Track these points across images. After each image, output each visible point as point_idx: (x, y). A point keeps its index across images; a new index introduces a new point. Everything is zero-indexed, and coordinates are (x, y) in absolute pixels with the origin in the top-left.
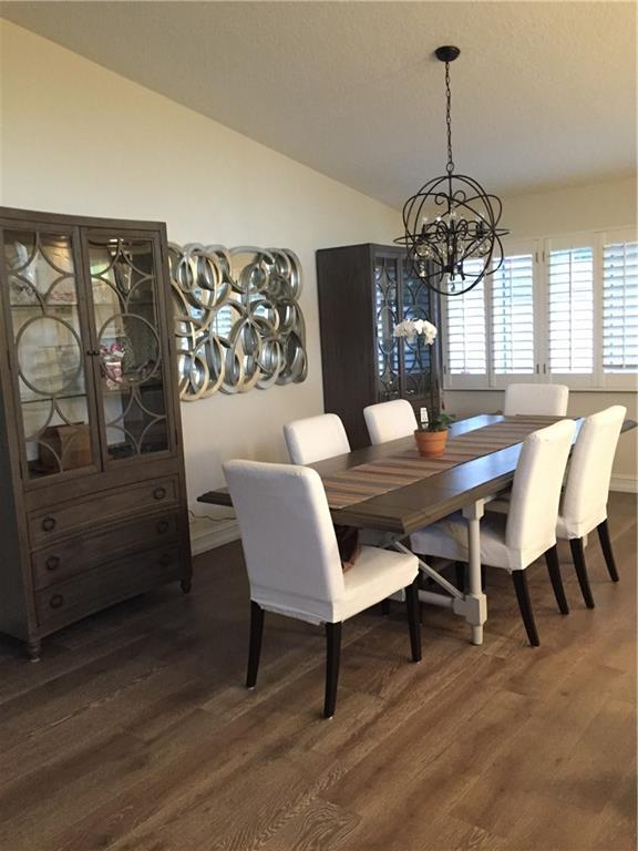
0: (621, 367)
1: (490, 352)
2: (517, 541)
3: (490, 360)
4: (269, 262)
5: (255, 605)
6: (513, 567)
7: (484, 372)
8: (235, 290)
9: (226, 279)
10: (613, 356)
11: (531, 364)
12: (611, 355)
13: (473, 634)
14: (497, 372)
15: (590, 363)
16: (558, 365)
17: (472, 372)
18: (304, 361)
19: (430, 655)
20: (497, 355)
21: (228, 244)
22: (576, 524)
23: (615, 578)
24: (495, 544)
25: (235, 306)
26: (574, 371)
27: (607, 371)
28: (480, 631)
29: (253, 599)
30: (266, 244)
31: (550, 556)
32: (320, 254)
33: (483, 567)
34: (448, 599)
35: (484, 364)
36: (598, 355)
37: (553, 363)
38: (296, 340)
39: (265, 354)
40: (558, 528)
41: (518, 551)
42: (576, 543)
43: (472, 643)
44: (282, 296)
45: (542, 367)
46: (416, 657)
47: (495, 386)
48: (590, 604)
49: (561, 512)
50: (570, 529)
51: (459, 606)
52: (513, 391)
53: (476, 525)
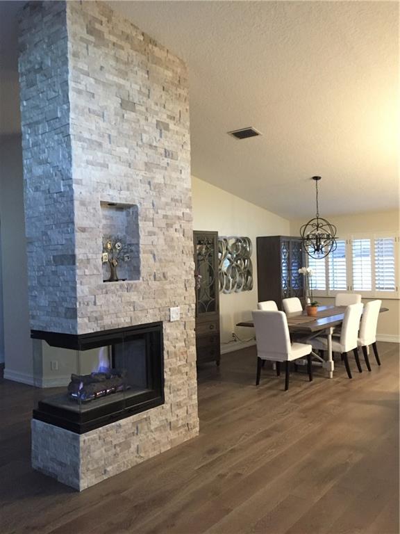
0: (383, 288)
1: (327, 280)
2: (344, 342)
3: (327, 284)
4: (241, 242)
5: (259, 358)
6: (343, 351)
7: (324, 289)
8: (230, 253)
9: (227, 249)
10: (380, 284)
11: (345, 286)
12: (379, 283)
13: (329, 374)
14: (331, 289)
15: (370, 286)
16: (357, 287)
17: (319, 289)
18: (252, 281)
19: (315, 380)
20: (331, 282)
21: (228, 235)
22: (364, 340)
23: (379, 364)
24: (336, 344)
25: (229, 259)
26: (363, 290)
27: (377, 290)
28: (332, 373)
29: (259, 356)
30: (239, 235)
31: (355, 350)
32: (258, 238)
33: (333, 352)
34: (320, 363)
35: (325, 286)
36: (374, 284)
37: (355, 286)
38: (249, 273)
39: (238, 278)
40: (358, 342)
41: (344, 345)
42: (364, 348)
43: (329, 378)
44: (244, 256)
45: (350, 288)
46: (311, 380)
47: (330, 295)
48: (370, 370)
49: (359, 337)
50: (362, 342)
51: (324, 364)
52: (339, 296)
53: (330, 337)
